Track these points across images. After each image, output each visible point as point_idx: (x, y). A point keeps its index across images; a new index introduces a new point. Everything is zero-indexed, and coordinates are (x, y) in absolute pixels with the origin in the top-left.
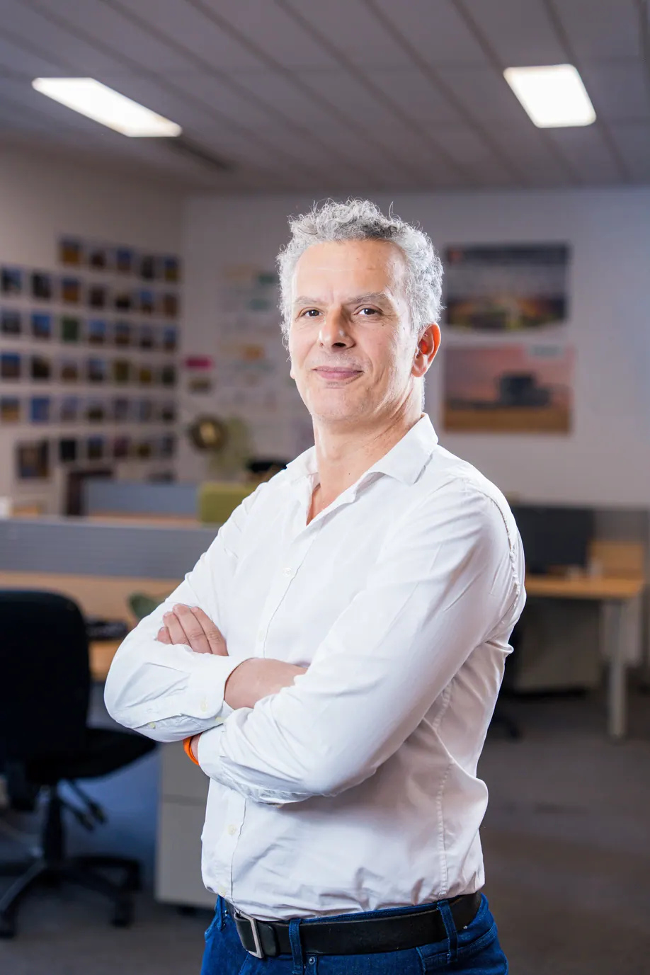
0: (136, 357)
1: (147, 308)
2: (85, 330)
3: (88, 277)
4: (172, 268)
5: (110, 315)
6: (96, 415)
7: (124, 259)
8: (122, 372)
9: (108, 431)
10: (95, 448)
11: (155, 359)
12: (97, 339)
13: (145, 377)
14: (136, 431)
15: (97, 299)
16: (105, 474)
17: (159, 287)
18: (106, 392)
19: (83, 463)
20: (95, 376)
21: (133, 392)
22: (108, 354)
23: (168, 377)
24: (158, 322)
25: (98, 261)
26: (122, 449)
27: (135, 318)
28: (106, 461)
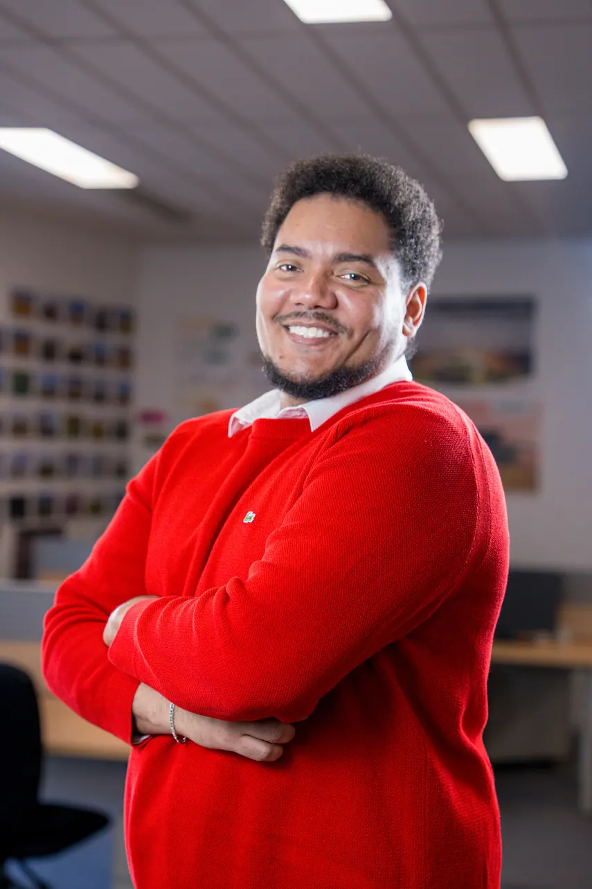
0: (89, 411)
1: (100, 360)
2: (37, 384)
3: (40, 329)
4: (125, 320)
5: (62, 369)
6: (46, 471)
7: (77, 312)
8: (74, 427)
9: (59, 488)
10: (46, 506)
11: (107, 414)
12: (49, 392)
13: (98, 432)
14: (87, 487)
15: (49, 351)
16: (55, 533)
17: (112, 340)
18: (56, 448)
19: (33, 520)
20: (46, 430)
21: (86, 447)
22: (60, 409)
23: (121, 432)
24: (111, 376)
25: (50, 313)
26: (73, 507)
27: (88, 372)
28: (57, 518)
